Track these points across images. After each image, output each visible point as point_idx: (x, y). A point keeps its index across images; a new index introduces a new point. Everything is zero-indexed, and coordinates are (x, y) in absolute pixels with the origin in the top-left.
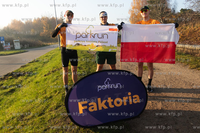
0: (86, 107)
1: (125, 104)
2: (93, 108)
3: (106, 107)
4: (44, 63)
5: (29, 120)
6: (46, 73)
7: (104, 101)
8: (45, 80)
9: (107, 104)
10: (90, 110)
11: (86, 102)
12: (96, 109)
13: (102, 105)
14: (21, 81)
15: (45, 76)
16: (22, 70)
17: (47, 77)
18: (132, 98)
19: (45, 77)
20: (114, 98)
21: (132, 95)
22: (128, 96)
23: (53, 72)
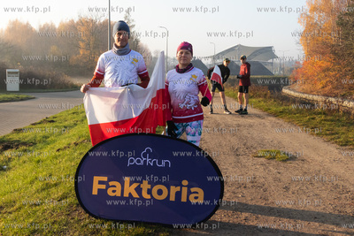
0: (103, 187)
1: (172, 198)
2: (114, 191)
3: (135, 195)
4: (65, 127)
5: (10, 213)
6: (62, 146)
7: (135, 185)
8: (56, 157)
9: (139, 190)
10: (110, 192)
11: (105, 179)
12: (118, 194)
13: (130, 189)
14: (9, 159)
15: (58, 150)
16: (16, 137)
17: (61, 152)
18: (189, 193)
19: (57, 153)
20: (152, 184)
21: (189, 187)
22: (182, 186)
23: (76, 144)
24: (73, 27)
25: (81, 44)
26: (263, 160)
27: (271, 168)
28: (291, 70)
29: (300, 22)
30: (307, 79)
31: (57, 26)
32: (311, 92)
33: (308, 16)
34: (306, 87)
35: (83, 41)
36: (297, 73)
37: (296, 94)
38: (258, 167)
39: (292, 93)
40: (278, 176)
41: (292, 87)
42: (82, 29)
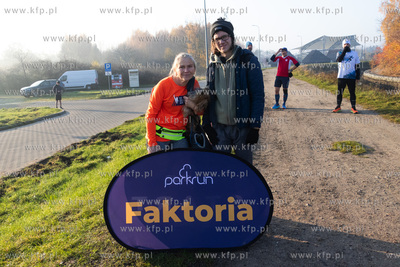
24: (182, 31)
25: (189, 45)
26: (337, 153)
27: (346, 165)
28: (372, 55)
29: (380, 10)
30: (388, 62)
31: (170, 32)
32: (391, 75)
33: (389, 5)
34: (386, 70)
35: (190, 42)
36: (378, 57)
37: (377, 77)
38: (332, 163)
39: (373, 76)
40: (353, 175)
41: (372, 71)
42: (189, 32)
